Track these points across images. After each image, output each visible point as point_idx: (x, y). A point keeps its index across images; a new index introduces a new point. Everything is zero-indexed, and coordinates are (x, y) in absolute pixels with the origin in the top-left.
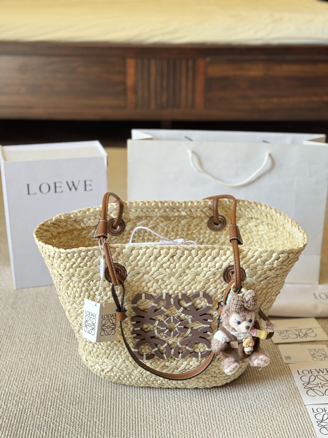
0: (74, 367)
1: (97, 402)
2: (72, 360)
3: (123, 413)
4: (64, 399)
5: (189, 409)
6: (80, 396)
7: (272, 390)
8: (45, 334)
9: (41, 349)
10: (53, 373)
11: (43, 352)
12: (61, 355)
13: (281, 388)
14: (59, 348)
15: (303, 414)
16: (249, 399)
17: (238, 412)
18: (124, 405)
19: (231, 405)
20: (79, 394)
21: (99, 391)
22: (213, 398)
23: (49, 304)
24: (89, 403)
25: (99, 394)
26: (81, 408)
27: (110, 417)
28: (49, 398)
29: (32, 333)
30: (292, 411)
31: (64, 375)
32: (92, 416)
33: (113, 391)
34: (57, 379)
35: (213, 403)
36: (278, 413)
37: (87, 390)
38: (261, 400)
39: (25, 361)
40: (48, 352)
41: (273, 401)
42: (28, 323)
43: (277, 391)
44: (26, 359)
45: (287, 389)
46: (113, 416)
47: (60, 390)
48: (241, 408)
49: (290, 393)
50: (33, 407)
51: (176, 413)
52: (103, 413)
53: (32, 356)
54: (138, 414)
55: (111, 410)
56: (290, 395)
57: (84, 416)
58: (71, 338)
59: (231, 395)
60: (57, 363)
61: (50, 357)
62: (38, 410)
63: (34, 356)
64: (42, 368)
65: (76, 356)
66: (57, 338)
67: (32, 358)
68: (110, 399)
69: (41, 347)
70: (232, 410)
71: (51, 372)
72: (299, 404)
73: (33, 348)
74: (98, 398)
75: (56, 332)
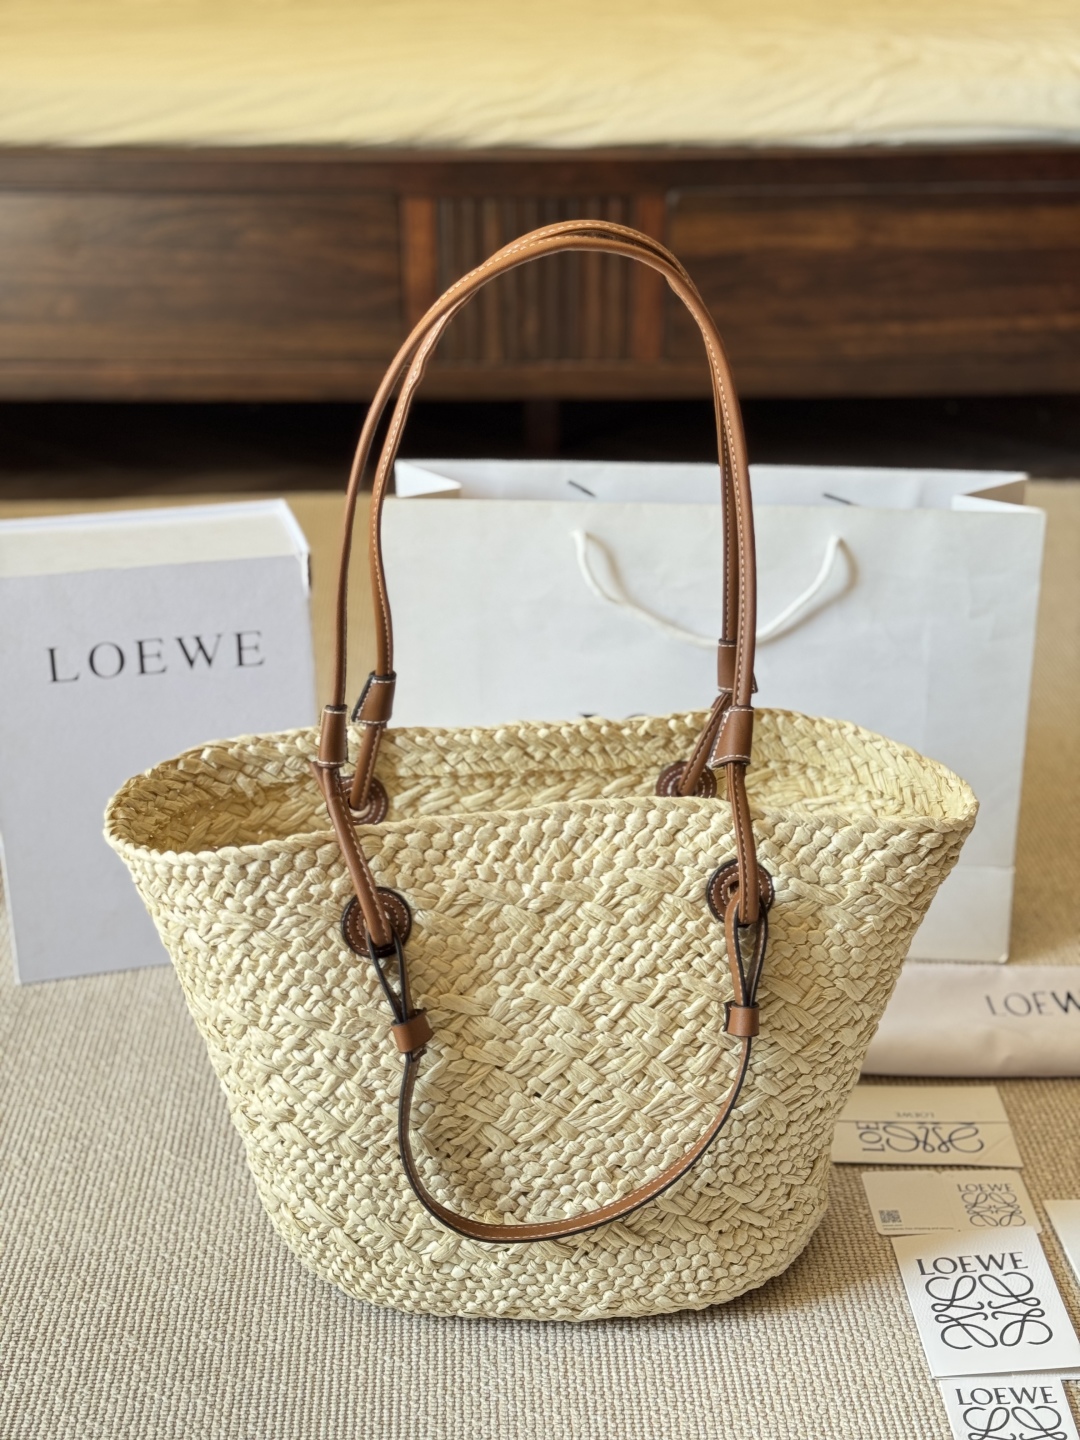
0: (193, 1252)
1: (262, 1371)
2: (189, 1229)
3: (342, 1408)
4: (155, 1360)
5: (559, 1393)
6: (209, 1351)
7: (832, 1327)
8: (107, 1138)
9: (92, 1191)
10: (124, 1271)
11: (97, 1202)
12: (153, 1211)
13: (860, 1320)
14: (147, 1187)
15: (926, 1410)
16: (753, 1358)
17: (714, 1403)
18: (348, 1380)
19: (694, 1380)
20: (205, 1343)
21: (271, 1331)
22: (637, 1355)
23: (124, 1036)
24: (236, 1376)
25: (270, 1344)
26: (207, 1391)
27: (300, 1423)
28: (107, 1358)
29: (63, 1135)
30: (891, 1399)
31: (159, 1278)
32: (243, 1417)
33: (313, 1332)
34: (136, 1294)
35: (638, 1371)
36: (844, 1407)
37: (230, 1328)
38: (794, 1360)
39: (38, 1229)
40: (113, 1200)
41: (833, 1364)
42: (55, 1100)
43: (846, 1329)
44: (40, 1223)
45: (878, 1324)
46: (310, 1419)
47: (144, 1331)
48: (725, 1390)
49: (890, 1338)
50: (53, 1387)
51: (515, 1406)
52: (279, 1408)
53: (59, 1214)
54: (390, 1410)
55: (303, 1399)
56: (888, 1346)
57: (216, 1418)
58: (189, 1150)
59: (697, 1346)
60: (139, 1238)
61: (117, 1215)
62: (69, 1398)
63: (66, 1213)
64: (91, 1254)
65: (203, 1214)
66: (144, 1153)
67: (60, 1221)
68: (302, 1359)
69: (91, 1182)
70: (695, 1395)
71: (117, 1270)
72: (915, 1376)
73: (65, 1187)
74: (264, 1357)
75: (142, 1130)
